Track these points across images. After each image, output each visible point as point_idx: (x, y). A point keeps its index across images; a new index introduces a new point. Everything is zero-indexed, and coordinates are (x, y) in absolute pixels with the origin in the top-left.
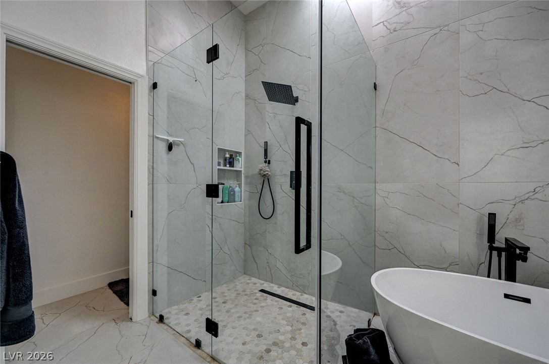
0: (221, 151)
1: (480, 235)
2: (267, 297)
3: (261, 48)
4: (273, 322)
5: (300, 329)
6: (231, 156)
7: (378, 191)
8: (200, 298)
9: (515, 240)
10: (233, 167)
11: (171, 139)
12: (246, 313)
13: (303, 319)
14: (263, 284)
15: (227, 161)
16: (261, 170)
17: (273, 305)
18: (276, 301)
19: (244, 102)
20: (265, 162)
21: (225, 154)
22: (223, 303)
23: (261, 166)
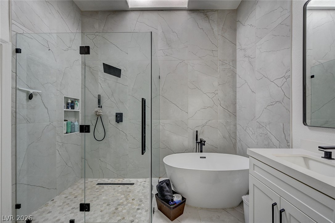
0: (66, 98)
1: (194, 138)
2: (103, 186)
3: (95, 36)
4: (113, 196)
5: (129, 195)
6: (72, 102)
7: (161, 123)
8: (54, 201)
9: (202, 139)
10: (74, 109)
11: (31, 91)
12: (94, 198)
13: (128, 190)
14: (98, 180)
15: (70, 105)
16: (97, 112)
17: (109, 189)
18: (110, 187)
19: (81, 66)
20: (99, 107)
21: (68, 100)
22: (75, 198)
23: (97, 109)
